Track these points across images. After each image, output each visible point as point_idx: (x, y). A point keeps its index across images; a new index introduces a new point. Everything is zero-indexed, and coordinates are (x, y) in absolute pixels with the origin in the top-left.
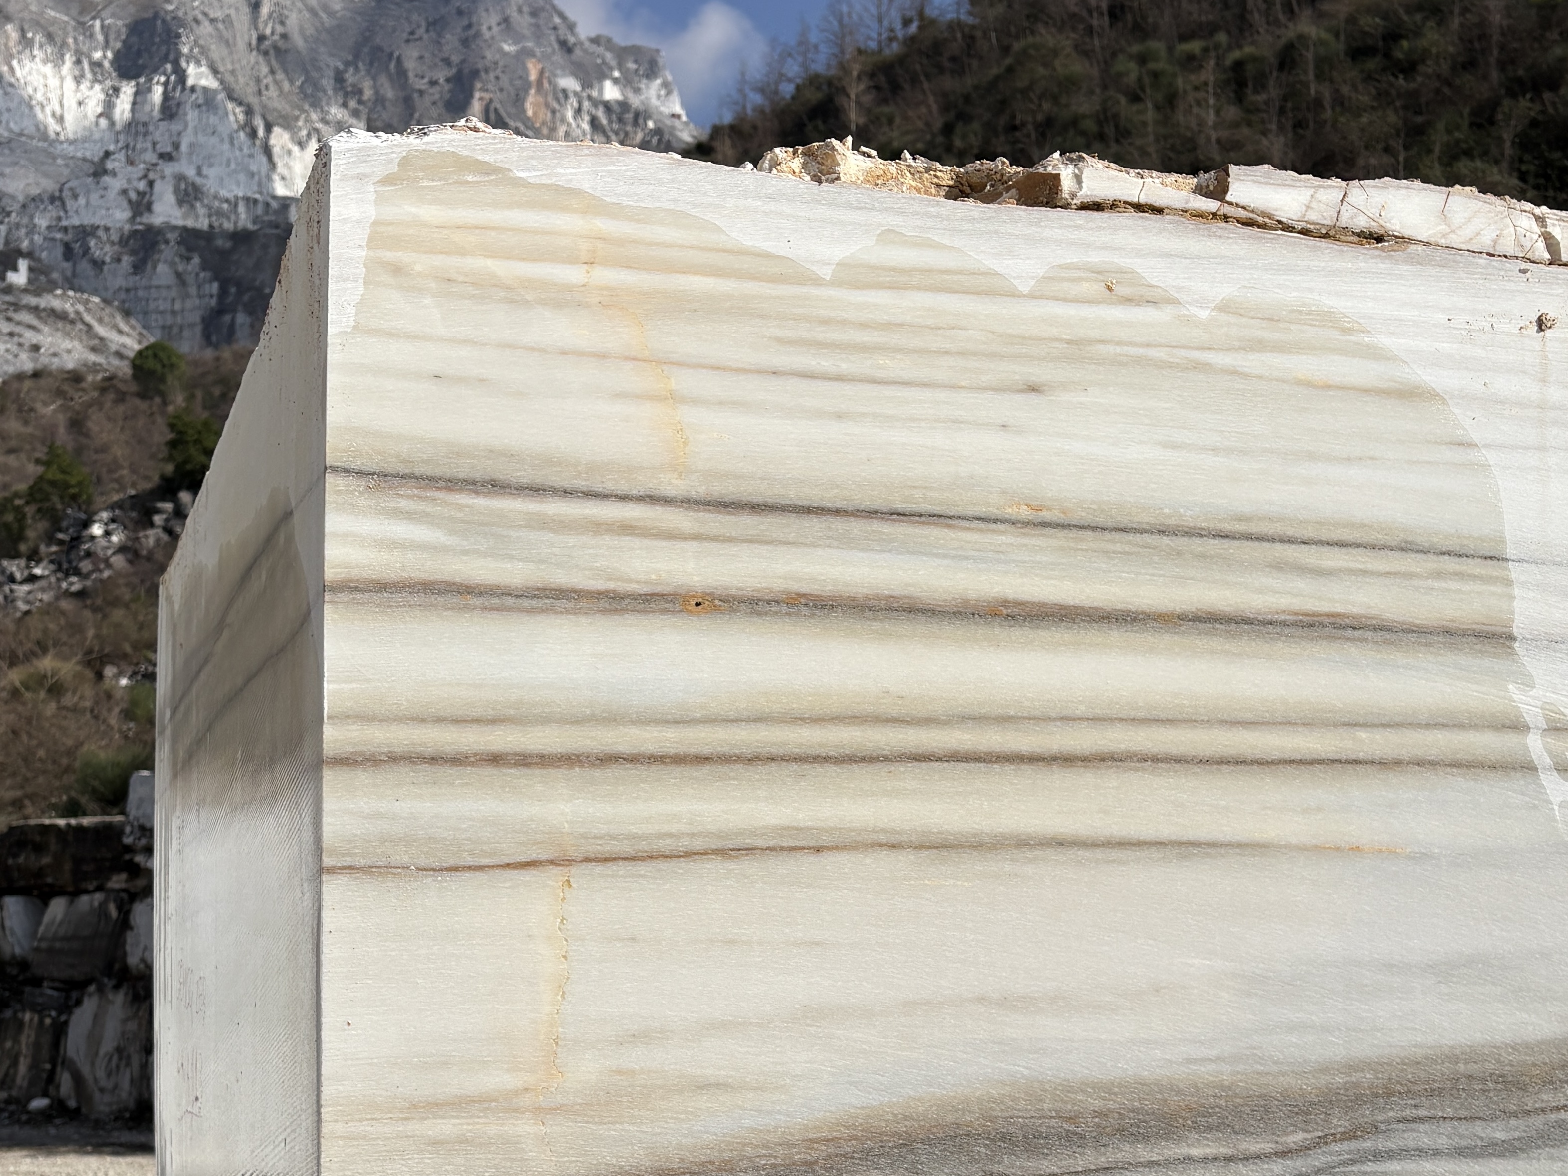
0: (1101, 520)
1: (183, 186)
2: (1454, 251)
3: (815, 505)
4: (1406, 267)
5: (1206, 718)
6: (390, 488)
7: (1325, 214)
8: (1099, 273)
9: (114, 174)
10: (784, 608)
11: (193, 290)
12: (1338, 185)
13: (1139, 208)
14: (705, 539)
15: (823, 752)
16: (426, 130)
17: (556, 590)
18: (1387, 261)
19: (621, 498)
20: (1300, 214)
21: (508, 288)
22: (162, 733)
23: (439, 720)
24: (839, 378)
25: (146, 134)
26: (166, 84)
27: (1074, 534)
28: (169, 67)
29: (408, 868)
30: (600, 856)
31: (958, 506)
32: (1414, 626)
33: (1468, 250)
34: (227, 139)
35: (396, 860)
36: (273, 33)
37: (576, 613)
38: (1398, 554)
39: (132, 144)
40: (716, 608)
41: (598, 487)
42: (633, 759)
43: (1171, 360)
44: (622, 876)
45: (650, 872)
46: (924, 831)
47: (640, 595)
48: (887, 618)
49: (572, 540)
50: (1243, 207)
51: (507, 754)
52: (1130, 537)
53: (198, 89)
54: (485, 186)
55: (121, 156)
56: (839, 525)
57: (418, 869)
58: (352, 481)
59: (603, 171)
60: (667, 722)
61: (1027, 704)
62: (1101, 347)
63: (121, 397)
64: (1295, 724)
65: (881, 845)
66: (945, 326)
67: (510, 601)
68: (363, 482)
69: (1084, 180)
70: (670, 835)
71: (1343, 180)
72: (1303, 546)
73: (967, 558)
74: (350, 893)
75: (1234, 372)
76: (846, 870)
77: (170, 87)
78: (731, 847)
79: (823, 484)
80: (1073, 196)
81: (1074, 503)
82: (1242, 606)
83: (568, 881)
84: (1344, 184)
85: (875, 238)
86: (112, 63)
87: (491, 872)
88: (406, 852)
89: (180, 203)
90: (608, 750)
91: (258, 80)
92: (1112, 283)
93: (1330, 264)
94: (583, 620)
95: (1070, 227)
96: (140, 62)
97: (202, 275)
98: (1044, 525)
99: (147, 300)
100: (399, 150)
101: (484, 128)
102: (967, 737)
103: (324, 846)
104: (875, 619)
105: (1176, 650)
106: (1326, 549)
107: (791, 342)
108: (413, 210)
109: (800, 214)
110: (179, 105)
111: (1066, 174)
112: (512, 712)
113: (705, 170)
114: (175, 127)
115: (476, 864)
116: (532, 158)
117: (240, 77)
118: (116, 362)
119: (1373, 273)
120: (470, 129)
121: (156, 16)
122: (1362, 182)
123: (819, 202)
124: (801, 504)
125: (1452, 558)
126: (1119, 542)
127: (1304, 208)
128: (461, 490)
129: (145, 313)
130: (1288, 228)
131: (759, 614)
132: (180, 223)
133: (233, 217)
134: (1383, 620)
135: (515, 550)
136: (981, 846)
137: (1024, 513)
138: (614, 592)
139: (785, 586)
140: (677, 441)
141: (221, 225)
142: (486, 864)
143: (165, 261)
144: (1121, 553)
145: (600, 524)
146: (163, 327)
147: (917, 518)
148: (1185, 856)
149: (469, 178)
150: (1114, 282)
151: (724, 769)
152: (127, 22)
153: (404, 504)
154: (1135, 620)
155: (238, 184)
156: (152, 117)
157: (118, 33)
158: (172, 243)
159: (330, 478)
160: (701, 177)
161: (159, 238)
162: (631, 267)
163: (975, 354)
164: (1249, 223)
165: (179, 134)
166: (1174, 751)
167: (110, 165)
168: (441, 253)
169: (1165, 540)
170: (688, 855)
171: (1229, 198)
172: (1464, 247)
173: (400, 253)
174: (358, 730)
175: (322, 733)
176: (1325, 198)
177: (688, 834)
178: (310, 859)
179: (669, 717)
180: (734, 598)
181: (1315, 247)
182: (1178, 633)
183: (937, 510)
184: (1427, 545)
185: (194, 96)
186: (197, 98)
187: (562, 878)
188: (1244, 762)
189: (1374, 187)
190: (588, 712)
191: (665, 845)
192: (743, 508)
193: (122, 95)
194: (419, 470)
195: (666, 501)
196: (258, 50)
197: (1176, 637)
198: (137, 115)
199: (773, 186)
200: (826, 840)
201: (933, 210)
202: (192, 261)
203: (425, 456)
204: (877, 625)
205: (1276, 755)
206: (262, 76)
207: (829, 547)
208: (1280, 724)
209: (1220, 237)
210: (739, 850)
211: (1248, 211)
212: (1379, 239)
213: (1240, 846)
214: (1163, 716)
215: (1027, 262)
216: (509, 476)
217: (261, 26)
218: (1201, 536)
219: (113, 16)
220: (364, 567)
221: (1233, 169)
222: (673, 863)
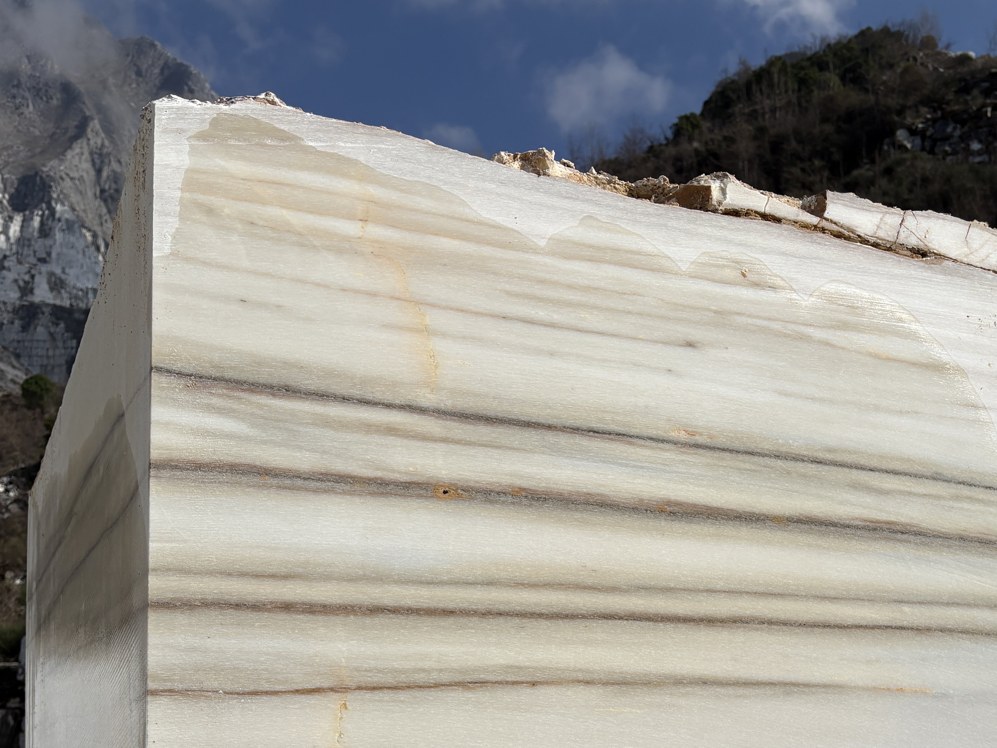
0: (736, 445)
1: (53, 279)
2: (972, 268)
3: (534, 421)
4: (941, 277)
5: (804, 594)
6: (205, 387)
7: (889, 233)
8: (736, 262)
9: (9, 270)
10: (510, 499)
11: (60, 344)
12: (898, 212)
13: (765, 217)
14: (451, 442)
15: (537, 610)
16: (233, 100)
17: (336, 475)
18: (929, 271)
19: (386, 406)
20: (873, 232)
21: (300, 234)
22: (31, 598)
23: (243, 575)
24: (552, 325)
25: (29, 246)
26: (42, 216)
27: (717, 454)
28: (44, 205)
29: (217, 692)
30: (369, 685)
31: (636, 428)
32: (941, 533)
33: (981, 268)
34: (81, 252)
35: (207, 685)
36: (110, 188)
37: (351, 494)
38: (931, 482)
39: (20, 252)
40: (460, 496)
41: (369, 396)
42: (395, 611)
43: (784, 331)
44: (386, 701)
45: (409, 698)
46: (609, 672)
47: (401, 483)
48: (585, 510)
49: (349, 437)
50: (835, 223)
51: (297, 603)
52: (755, 459)
53: (63, 220)
54: (280, 149)
55: (14, 258)
56: (551, 437)
57: (225, 693)
58: (174, 380)
59: (375, 148)
60: (421, 583)
61: (683, 579)
62: (737, 317)
63: (15, 408)
64: (863, 600)
65: (579, 681)
66: (629, 292)
67: (299, 482)
68: (182, 381)
69: (727, 192)
70: (423, 670)
71: (902, 209)
72: (870, 472)
73: (642, 468)
74: (170, 711)
75: (827, 344)
76: (554, 700)
77: (45, 218)
78: (469, 680)
79: (539, 405)
80: (720, 203)
81: (718, 431)
82: (830, 513)
83: (345, 704)
84: (902, 212)
85: (578, 222)
86: (9, 202)
87: (284, 696)
88: (216, 679)
89: (52, 289)
90: (376, 603)
91: (100, 217)
92: (745, 271)
93: (892, 269)
94: (357, 500)
95: (718, 226)
96: (26, 201)
97: (66, 335)
98: (697, 446)
99: (31, 348)
100: (211, 112)
101: (280, 104)
102: (640, 602)
103: (149, 673)
104: (576, 510)
105: (785, 543)
106: (885, 475)
107: (517, 295)
108: (223, 163)
109: (524, 198)
110: (50, 229)
111: (715, 186)
112: (301, 570)
113: (453, 156)
114: (48, 242)
115: (272, 690)
116: (319, 131)
117: (89, 214)
118: (11, 385)
119: (919, 279)
120: (268, 101)
121: (36, 174)
122: (914, 212)
123: (538, 190)
124: (523, 419)
125: (965, 486)
126: (748, 463)
127: (876, 228)
128: (261, 393)
129: (30, 357)
130: (864, 241)
131: (491, 502)
132: (52, 302)
133: (85, 300)
134: (921, 528)
135: (303, 442)
136: (650, 683)
137: (683, 436)
138: (381, 479)
139: (511, 481)
140: (431, 364)
141: (78, 305)
142: (279, 690)
143: (42, 325)
144: (749, 470)
145: (370, 425)
146: (42, 366)
147: (607, 436)
148: (789, 694)
149: (269, 142)
150: (747, 270)
151: (464, 620)
152: (18, 177)
153: (215, 401)
154: (758, 520)
155: (88, 280)
156: (33, 236)
157: (12, 183)
158: (47, 314)
159: (155, 377)
160: (449, 161)
161: (38, 310)
162: (395, 227)
163: (649, 315)
164: (839, 236)
165: (51, 247)
166: (783, 617)
167: (6, 264)
168: (246, 201)
169: (779, 463)
170: (437, 686)
171: (826, 215)
172: (978, 265)
173: (212, 198)
174: (176, 580)
175: (147, 582)
176: (889, 221)
177: (437, 670)
178: (137, 683)
179: (423, 579)
180: (472, 488)
181: (882, 257)
182: (787, 531)
183: (622, 430)
184: (949, 476)
185: (60, 224)
186: (62, 226)
187: (340, 702)
188: (829, 626)
189: (922, 216)
190: (361, 572)
191: (420, 678)
192: (479, 420)
193: (14, 221)
194: (229, 374)
195: (421, 410)
196: (101, 198)
197: (785, 534)
198: (24, 234)
199: (504, 174)
200: (539, 676)
201: (620, 204)
202: (60, 326)
203: (233, 364)
204: (577, 515)
205: (850, 622)
206: (103, 214)
207: (543, 453)
208: (853, 599)
209: (819, 244)
210: (476, 683)
211: (838, 226)
212: (924, 254)
213: (826, 686)
214: (776, 591)
215: (687, 250)
216: (299, 383)
217: (102, 183)
218: (803, 461)
219: (9, 173)
220: (182, 450)
221: (829, 194)
222: (426, 692)
